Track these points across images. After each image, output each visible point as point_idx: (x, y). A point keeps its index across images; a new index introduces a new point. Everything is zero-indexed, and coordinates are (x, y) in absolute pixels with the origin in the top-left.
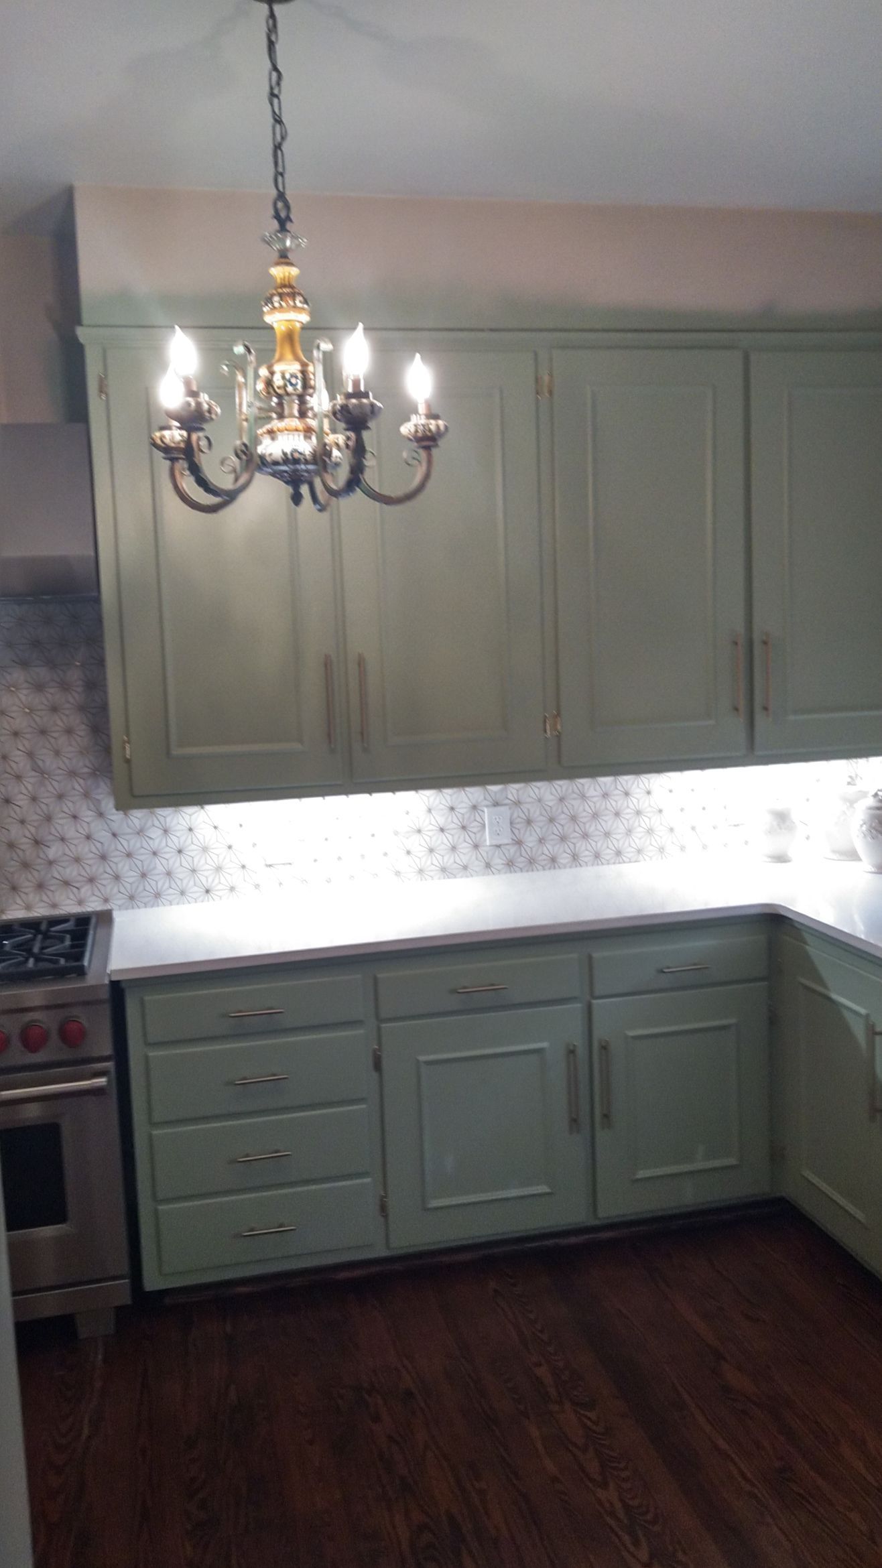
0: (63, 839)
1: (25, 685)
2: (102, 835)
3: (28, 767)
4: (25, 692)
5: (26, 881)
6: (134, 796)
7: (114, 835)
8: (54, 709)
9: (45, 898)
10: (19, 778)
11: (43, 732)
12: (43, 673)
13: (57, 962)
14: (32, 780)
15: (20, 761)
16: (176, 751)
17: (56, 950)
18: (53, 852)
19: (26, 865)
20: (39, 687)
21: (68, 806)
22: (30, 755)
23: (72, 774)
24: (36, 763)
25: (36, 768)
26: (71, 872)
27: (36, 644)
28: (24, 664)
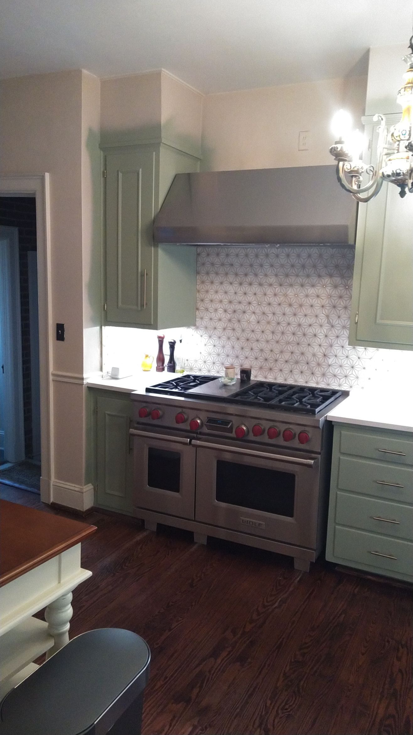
0: (336, 356)
1: (330, 285)
2: (353, 357)
3: (326, 322)
4: (329, 288)
5: (318, 371)
6: (357, 340)
7: (359, 358)
8: (341, 297)
9: (324, 380)
10: (321, 326)
11: (334, 307)
12: (338, 280)
13: (306, 406)
14: (326, 328)
15: (323, 319)
16: (379, 321)
17: (312, 402)
18: (331, 361)
19: (319, 365)
20: (336, 287)
21: (340, 341)
22: (328, 316)
23: (344, 327)
24: (329, 320)
25: (329, 322)
26: (337, 371)
27: (337, 266)
28: (331, 276)
